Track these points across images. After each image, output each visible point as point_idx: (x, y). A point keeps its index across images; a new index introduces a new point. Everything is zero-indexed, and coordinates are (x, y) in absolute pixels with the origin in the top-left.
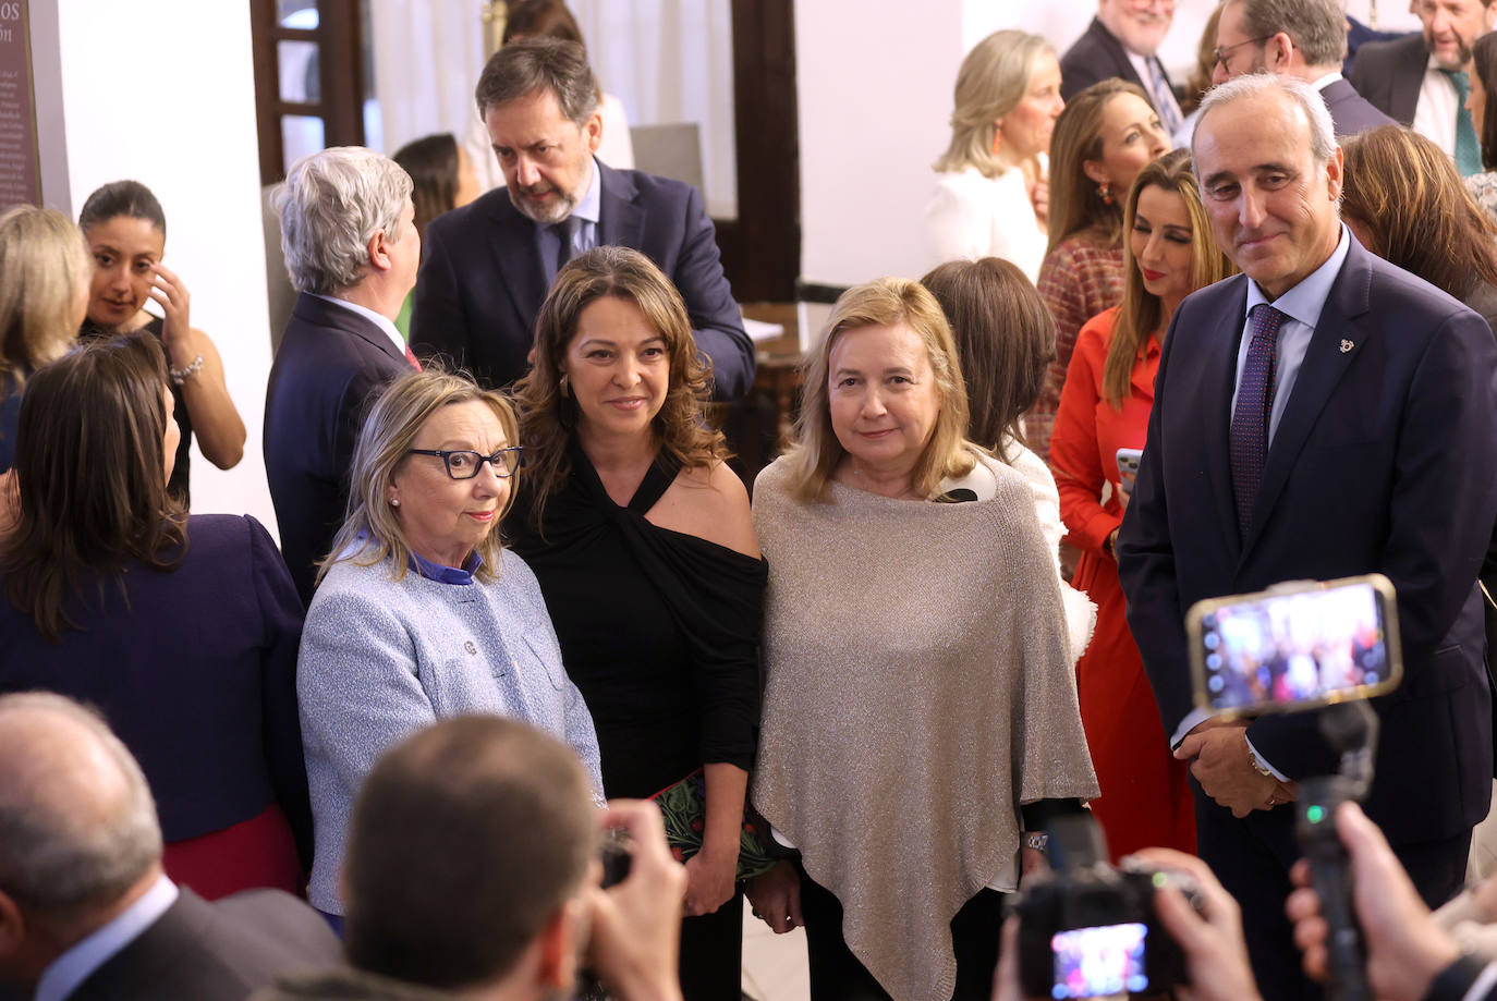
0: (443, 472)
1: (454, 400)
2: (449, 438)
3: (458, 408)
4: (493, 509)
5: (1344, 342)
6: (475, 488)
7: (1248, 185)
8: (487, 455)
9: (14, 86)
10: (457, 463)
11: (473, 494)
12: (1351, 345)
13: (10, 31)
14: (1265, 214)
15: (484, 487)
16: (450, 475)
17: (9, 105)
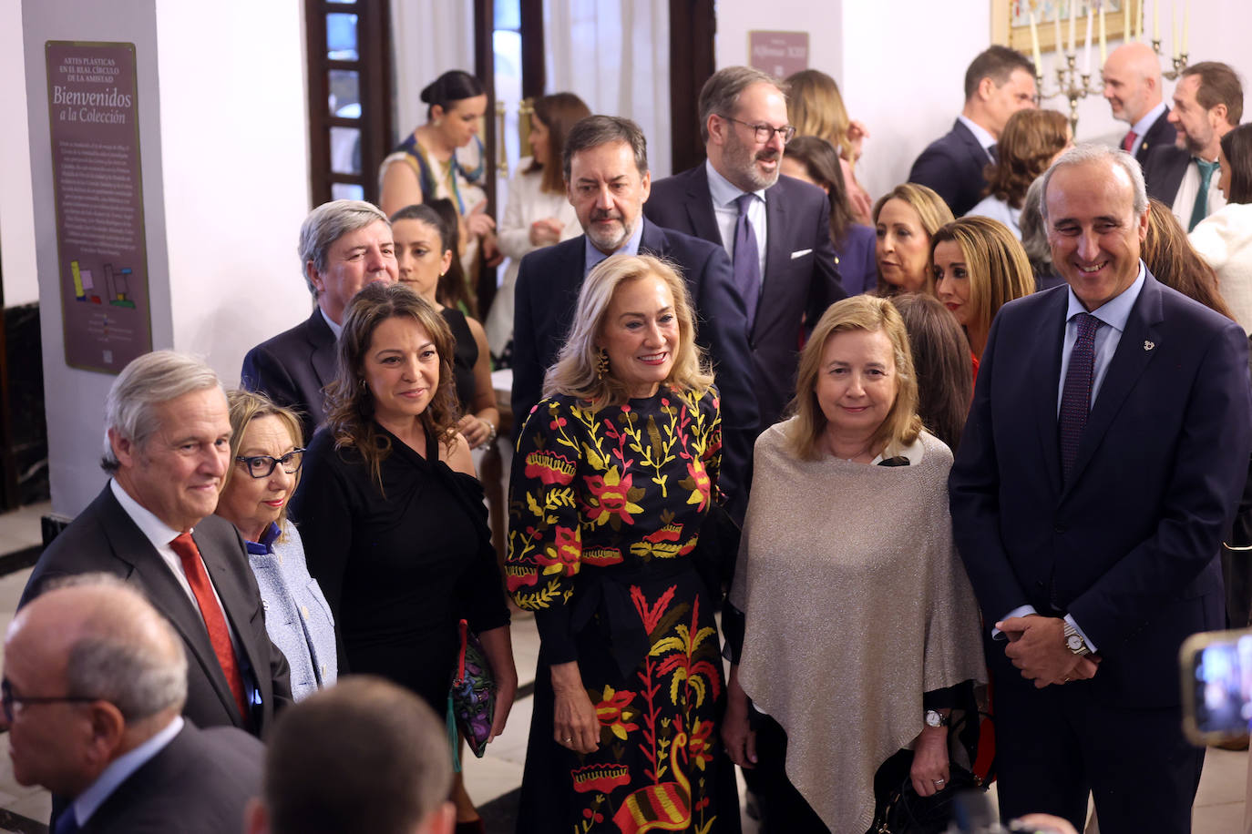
0: (246, 471)
1: (259, 415)
2: (252, 447)
3: (259, 422)
4: (283, 496)
5: (1147, 343)
6: (270, 483)
7: (1088, 230)
8: (279, 457)
9: (126, 156)
10: (257, 464)
11: (269, 487)
12: (1153, 345)
13: (124, 116)
14: (1098, 250)
15: (277, 483)
16: (252, 475)
17: (123, 171)
